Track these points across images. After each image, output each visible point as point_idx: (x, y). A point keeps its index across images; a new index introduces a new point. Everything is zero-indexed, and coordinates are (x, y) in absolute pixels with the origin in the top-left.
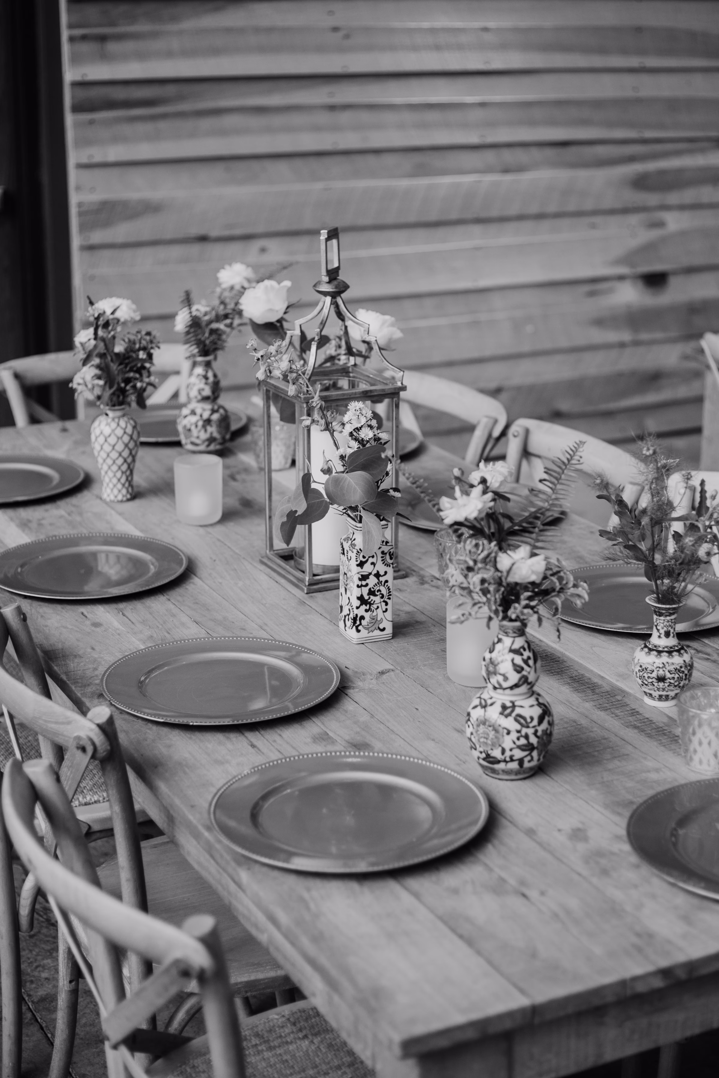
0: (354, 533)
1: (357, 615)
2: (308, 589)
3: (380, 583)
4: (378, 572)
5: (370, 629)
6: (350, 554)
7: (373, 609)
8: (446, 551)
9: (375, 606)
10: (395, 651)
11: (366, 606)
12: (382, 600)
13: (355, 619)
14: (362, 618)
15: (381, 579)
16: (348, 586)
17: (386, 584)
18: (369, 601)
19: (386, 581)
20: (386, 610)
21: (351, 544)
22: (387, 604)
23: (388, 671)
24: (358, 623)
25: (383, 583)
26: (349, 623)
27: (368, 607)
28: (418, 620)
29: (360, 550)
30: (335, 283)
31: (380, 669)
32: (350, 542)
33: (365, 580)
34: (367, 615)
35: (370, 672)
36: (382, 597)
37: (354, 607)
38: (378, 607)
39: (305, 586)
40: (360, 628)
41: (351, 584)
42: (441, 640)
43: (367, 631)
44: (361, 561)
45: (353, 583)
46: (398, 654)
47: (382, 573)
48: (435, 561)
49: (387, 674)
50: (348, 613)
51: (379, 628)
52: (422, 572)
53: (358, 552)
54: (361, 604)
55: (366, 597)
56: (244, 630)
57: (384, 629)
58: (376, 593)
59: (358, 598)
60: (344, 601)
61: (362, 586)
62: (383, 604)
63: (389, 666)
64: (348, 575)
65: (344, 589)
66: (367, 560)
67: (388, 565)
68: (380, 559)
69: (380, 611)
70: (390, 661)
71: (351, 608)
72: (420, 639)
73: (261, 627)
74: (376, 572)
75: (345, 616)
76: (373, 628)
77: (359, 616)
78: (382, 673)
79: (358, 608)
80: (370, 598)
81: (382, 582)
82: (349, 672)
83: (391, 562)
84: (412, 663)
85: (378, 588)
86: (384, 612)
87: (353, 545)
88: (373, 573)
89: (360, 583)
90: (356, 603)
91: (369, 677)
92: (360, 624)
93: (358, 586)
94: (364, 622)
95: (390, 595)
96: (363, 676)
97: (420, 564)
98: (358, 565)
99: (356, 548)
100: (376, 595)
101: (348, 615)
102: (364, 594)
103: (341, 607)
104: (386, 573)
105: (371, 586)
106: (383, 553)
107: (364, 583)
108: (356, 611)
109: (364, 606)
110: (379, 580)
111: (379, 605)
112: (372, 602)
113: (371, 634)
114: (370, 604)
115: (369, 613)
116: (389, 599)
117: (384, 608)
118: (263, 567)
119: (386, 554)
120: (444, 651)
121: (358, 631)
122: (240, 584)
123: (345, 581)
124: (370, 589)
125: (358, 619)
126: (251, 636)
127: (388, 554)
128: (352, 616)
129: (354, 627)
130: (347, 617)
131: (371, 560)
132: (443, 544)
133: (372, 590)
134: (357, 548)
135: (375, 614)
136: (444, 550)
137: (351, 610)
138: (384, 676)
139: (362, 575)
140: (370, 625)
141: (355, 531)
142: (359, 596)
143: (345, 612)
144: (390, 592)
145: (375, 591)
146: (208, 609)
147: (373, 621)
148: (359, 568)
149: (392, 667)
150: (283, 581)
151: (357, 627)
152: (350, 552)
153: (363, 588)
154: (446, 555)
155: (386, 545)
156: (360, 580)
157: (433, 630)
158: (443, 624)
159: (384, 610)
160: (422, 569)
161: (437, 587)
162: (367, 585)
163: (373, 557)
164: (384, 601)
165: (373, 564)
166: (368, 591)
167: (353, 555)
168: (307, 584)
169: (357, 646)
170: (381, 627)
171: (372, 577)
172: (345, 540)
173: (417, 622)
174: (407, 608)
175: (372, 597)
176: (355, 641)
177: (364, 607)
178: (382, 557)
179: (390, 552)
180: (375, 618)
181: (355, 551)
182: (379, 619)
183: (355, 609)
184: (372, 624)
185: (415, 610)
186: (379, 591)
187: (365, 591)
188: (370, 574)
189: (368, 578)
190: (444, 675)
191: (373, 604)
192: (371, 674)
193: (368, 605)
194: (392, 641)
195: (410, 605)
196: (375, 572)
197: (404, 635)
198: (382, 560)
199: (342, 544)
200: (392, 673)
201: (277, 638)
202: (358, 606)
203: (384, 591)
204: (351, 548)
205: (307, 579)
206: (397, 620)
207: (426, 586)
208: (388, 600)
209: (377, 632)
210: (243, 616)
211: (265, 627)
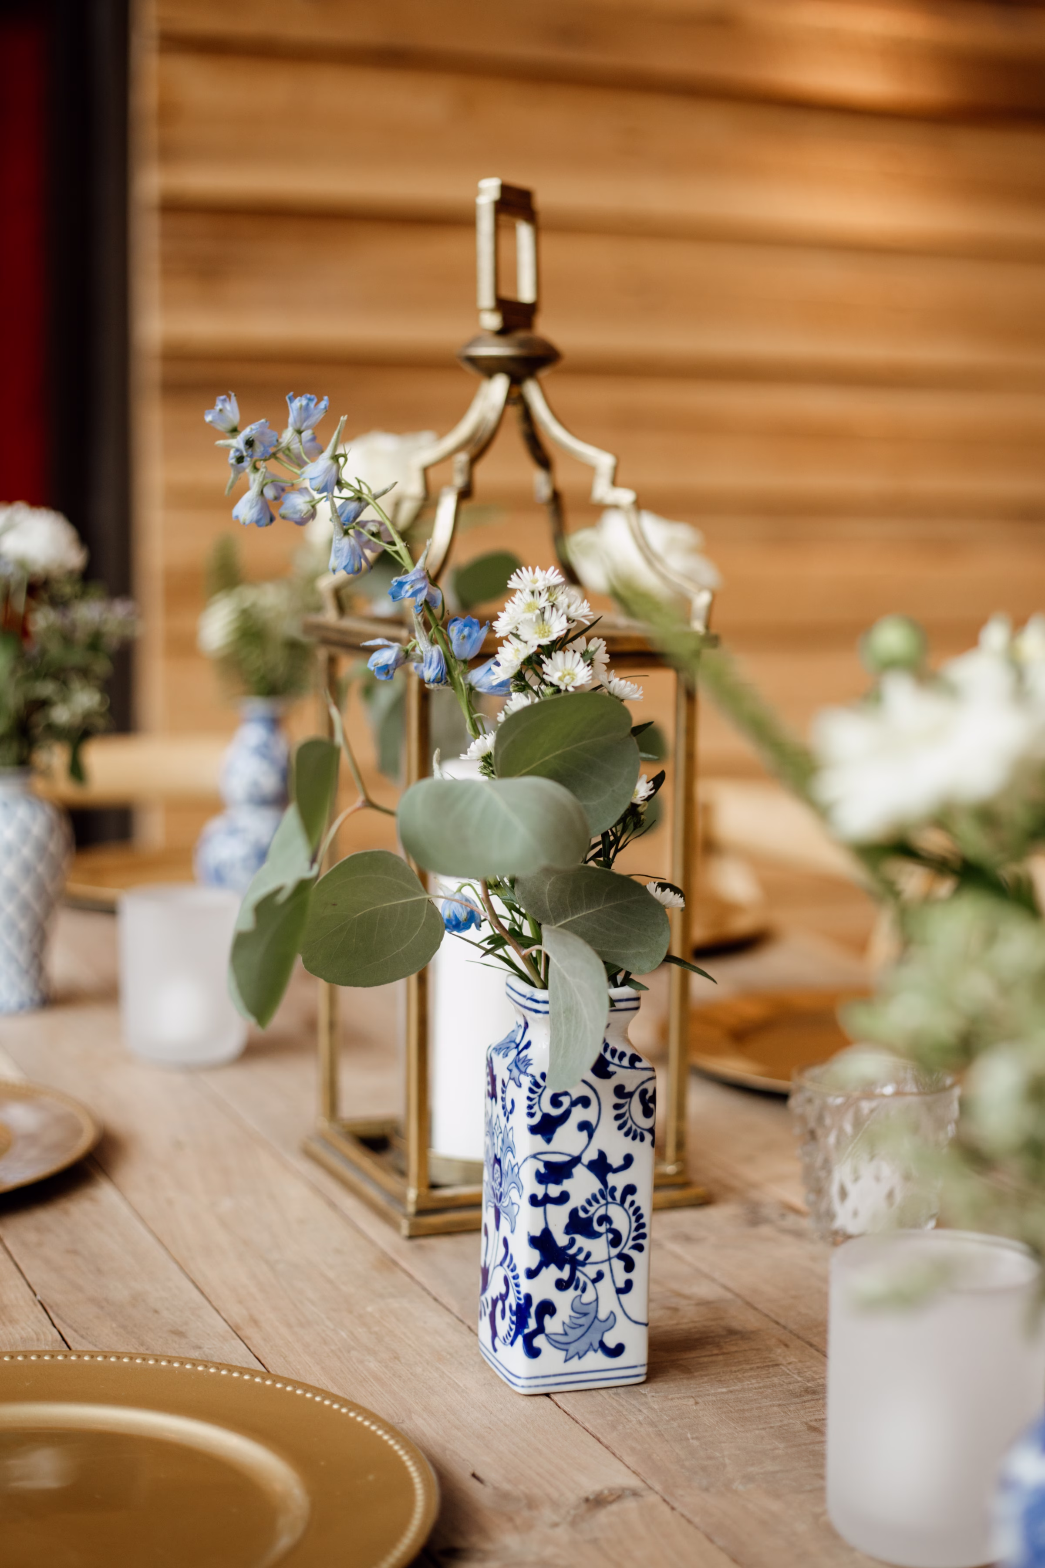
0: (527, 1025)
1: (528, 1298)
2: (413, 1226)
3: (607, 1192)
4: (602, 1155)
5: (572, 1349)
6: (512, 1091)
7: (582, 1278)
8: (828, 1121)
9: (591, 1271)
10: (652, 1424)
11: (561, 1268)
12: (615, 1252)
13: (521, 1313)
14: (547, 1308)
15: (612, 1179)
16: (505, 1202)
17: (629, 1198)
18: (572, 1251)
19: (630, 1189)
20: (629, 1284)
21: (516, 1063)
22: (629, 1265)
23: (619, 1495)
24: (532, 1324)
25: (618, 1195)
26: (504, 1326)
27: (565, 1274)
28: (735, 1325)
29: (543, 1076)
30: (521, 335)
31: (591, 1486)
32: (513, 1053)
33: (558, 1182)
34: (563, 1301)
35: (555, 1495)
36: (616, 1240)
37: (521, 1272)
38: (600, 1276)
39: (406, 1216)
40: (539, 1341)
41: (514, 1194)
42: (807, 1391)
43: (563, 1354)
44: (546, 1117)
45: (520, 1188)
46: (660, 1434)
47: (615, 1160)
48: (792, 1167)
49: (614, 1507)
50: (503, 1290)
51: (602, 1345)
52: (755, 1195)
53: (536, 1084)
54: (543, 1264)
55: (561, 1239)
56: (180, 1334)
57: (618, 1351)
58: (596, 1227)
59: (534, 1242)
60: (492, 1253)
61: (547, 1200)
62: (619, 1265)
63: (623, 1479)
64: (505, 1165)
65: (492, 1211)
66: (566, 1115)
67: (635, 1135)
68: (609, 1113)
69: (606, 1288)
70: (628, 1459)
71: (510, 1275)
72: (738, 1387)
73: (236, 1330)
74: (595, 1156)
75: (495, 1303)
76: (582, 1345)
77: (535, 1302)
78: (597, 1502)
79: (532, 1274)
80: (572, 1242)
81: (614, 1189)
82: (481, 1495)
83: (646, 1123)
84: (704, 1469)
85: (602, 1211)
86: (619, 1291)
87: (521, 1064)
88: (586, 1159)
89: (540, 1191)
90: (529, 1257)
91: (547, 1514)
92: (540, 1329)
93: (534, 1201)
94: (552, 1324)
95: (643, 1236)
96: (526, 1513)
97: (751, 1173)
98: (534, 1130)
99: (530, 1070)
100: (594, 1235)
101: (504, 1297)
102: (552, 1228)
103: (485, 1272)
104: (628, 1160)
105: (577, 1200)
106: (619, 1091)
107: (554, 1191)
108: (526, 1285)
109: (553, 1267)
110: (604, 1182)
111: (605, 1268)
112: (581, 1257)
113: (575, 1365)
114: (575, 1264)
115: (571, 1293)
116: (639, 1248)
117: (621, 1277)
118: (305, 1167)
119: (630, 1095)
120: (818, 1429)
121: (533, 1352)
122: (226, 1205)
123: (496, 1185)
124: (574, 1213)
125: (533, 1310)
126: (195, 1354)
127: (636, 1098)
128: (512, 1300)
129: (520, 1340)
130: (500, 1305)
131: (579, 1114)
132: (817, 1102)
133: (582, 1214)
134: (535, 1070)
135: (589, 1296)
136: (820, 1119)
137: (512, 1282)
138: (603, 1516)
139: (547, 1164)
140: (574, 1334)
141: (530, 1015)
142: (537, 1233)
143: (496, 1287)
144: (643, 1226)
145: (590, 1220)
146: (99, 1271)
147: (582, 1321)
148: (539, 1138)
149: (633, 1482)
150: (349, 1204)
151: (528, 1341)
152: (511, 1085)
153: (549, 1207)
154: (827, 1135)
155: (632, 1066)
156: (541, 1178)
157: (781, 1360)
158: (815, 1340)
159: (621, 1284)
160: (754, 1186)
161: (799, 1234)
162: (564, 1198)
163: (584, 1102)
164: (621, 1256)
165: (585, 1126)
166: (566, 1220)
167: (519, 1095)
168: (411, 1209)
169: (525, 1403)
170: (611, 1341)
171: (580, 1172)
172: (497, 1050)
173: (732, 1332)
174: (704, 1290)
175: (581, 1241)
176: (521, 1386)
177: (552, 1273)
178: (617, 1107)
179: (644, 1092)
180: (591, 1309)
181: (526, 1082)
182: (602, 1315)
183: (523, 1280)
184: (579, 1332)
185: (729, 1296)
186: (605, 1219)
187: (558, 1217)
188: (576, 1160)
189: (569, 1175)
190: (817, 1517)
191: (583, 1264)
192: (555, 1505)
193: (567, 1268)
194: (644, 1389)
195: (713, 1280)
196: (591, 1155)
197: (687, 1370)
198: (617, 1117)
199: (490, 1064)
200: (630, 1504)
201: (277, 1366)
202: (533, 1266)
203: (621, 1220)
204: (516, 1072)
205: (412, 1194)
206: (668, 1323)
207: (765, 1230)
208: (634, 1254)
209: (596, 1360)
210: (195, 1293)
211: (249, 1331)
